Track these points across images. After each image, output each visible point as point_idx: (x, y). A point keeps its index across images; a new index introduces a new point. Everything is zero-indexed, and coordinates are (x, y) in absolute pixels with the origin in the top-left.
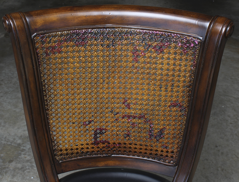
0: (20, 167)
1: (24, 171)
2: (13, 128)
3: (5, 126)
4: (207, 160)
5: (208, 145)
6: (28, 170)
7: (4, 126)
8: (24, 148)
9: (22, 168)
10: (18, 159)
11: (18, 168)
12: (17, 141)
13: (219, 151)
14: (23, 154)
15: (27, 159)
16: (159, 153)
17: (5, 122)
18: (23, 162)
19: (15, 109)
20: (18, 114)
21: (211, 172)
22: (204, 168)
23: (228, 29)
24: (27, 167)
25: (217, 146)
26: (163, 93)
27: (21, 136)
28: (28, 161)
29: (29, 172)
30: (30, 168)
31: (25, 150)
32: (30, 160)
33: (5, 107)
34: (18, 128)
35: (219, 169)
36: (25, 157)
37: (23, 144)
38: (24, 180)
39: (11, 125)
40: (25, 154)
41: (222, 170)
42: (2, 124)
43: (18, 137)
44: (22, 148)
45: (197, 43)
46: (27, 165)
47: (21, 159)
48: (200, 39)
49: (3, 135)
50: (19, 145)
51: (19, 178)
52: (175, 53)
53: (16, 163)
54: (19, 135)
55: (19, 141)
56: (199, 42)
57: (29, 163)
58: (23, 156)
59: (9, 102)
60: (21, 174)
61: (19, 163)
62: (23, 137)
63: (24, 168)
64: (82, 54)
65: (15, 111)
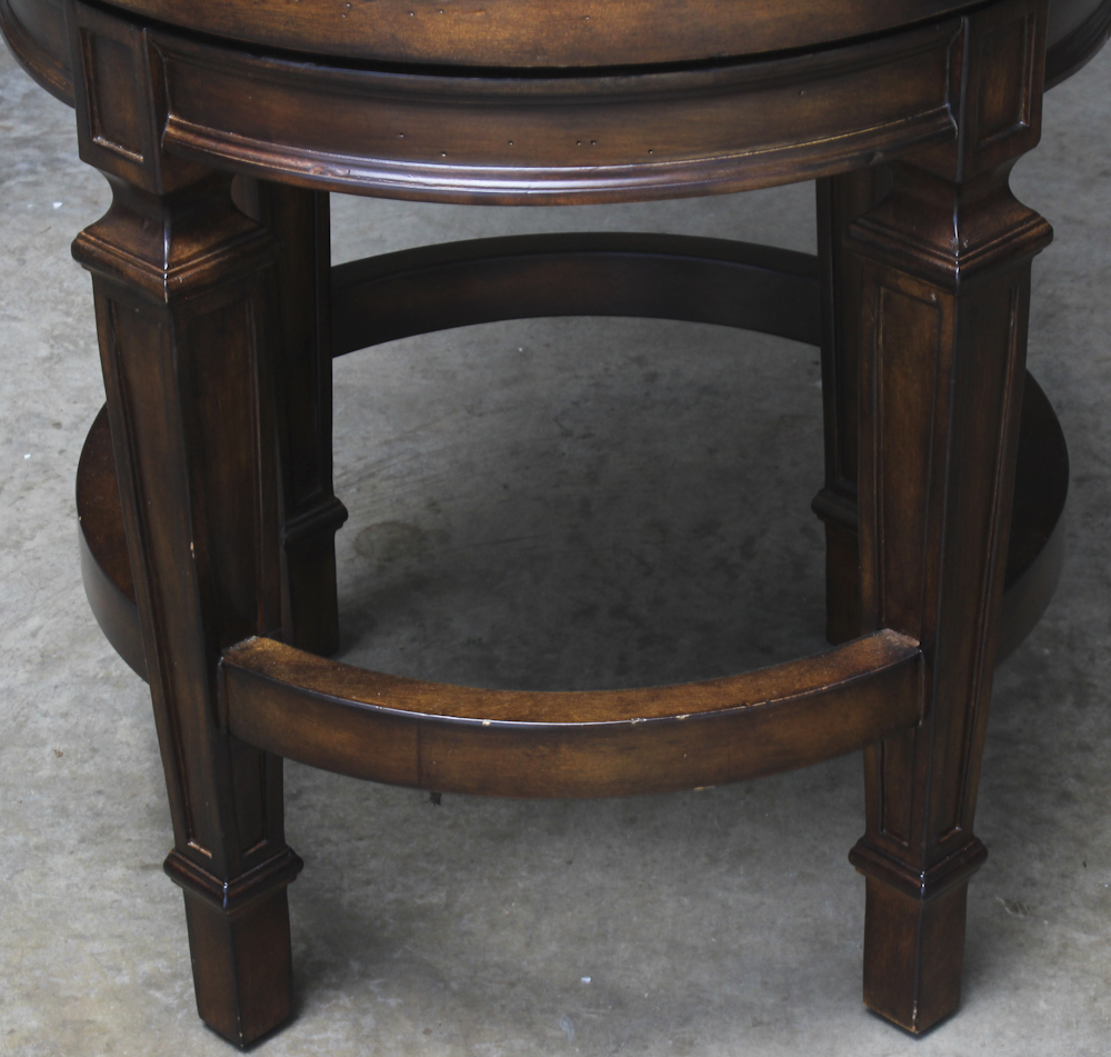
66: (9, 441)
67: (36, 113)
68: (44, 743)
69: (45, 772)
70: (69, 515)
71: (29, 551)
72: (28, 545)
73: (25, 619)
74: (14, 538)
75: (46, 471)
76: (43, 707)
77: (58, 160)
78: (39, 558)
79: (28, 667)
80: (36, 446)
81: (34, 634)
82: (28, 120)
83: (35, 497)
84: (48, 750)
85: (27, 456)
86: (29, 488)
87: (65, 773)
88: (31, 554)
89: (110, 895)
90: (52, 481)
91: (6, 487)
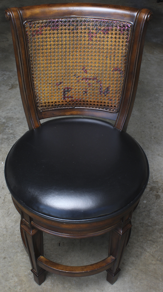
0: (6, 138)
1: (9, 140)
4: (144, 132)
5: (145, 121)
6: (12, 140)
8: (8, 125)
9: (7, 138)
10: (4, 132)
11: (4, 138)
12: (2, 120)
13: (153, 125)
14: (7, 129)
15: (10, 132)
16: (106, 104)
18: (8, 135)
21: (147, 140)
22: (141, 137)
23: (149, 16)
24: (11, 138)
25: (151, 123)
26: (108, 62)
27: (5, 117)
28: (11, 134)
29: (13, 141)
30: (13, 138)
31: (8, 126)
32: (13, 133)
34: (3, 112)
35: (152, 137)
36: (9, 131)
37: (7, 122)
38: (9, 146)
40: (9, 129)
41: (155, 138)
43: (2, 117)
44: (6, 125)
45: (129, 26)
46: (11, 136)
47: (6, 133)
48: (131, 24)
50: (4, 123)
51: (5, 145)
52: (116, 34)
53: (3, 135)
54: (4, 116)
55: (4, 121)
56: (131, 26)
57: (12, 135)
58: (7, 130)
60: (7, 142)
61: (5, 135)
62: (6, 118)
63: (8, 138)
64: (56, 35)
67: (13, 128)
68: (16, 235)
69: (16, 240)
73: (13, 215)
76: (16, 229)
77: (15, 137)
79: (14, 223)
81: (15, 217)
82: (12, 130)
84: (17, 236)
87: (19, 240)
89: (24, 260)
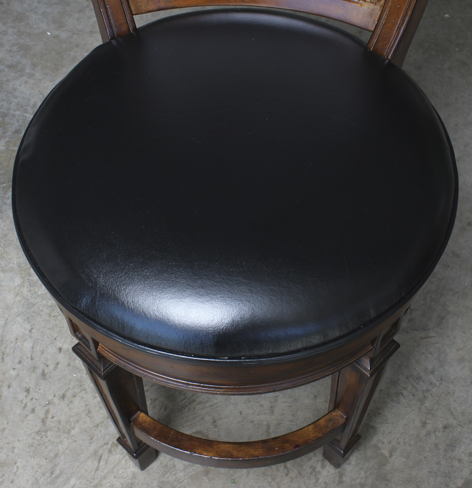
2: (51, 81)
3: (34, 75)
7: (31, 76)
17: (34, 66)
19: (56, 33)
20: (64, 46)
33: (35, 26)
39: (47, 74)
42: (28, 71)
49: (29, 99)
59: (44, 13)
65: (56, 37)
66: (69, 365)
70: (87, 415)
71: (73, 436)
72: (73, 432)
74: (68, 427)
75: (81, 386)
78: (76, 441)
80: (78, 369)
83: (76, 401)
85: (75, 375)
86: (74, 396)
88: (73, 438)
90: (83, 392)
91: (67, 394)
